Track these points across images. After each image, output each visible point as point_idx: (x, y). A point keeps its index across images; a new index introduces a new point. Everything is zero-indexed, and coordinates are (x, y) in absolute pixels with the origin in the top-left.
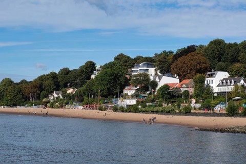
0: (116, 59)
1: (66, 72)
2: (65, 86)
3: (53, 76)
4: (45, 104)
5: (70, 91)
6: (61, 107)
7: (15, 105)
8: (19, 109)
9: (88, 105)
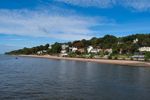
0: (55, 43)
1: (42, 46)
2: (43, 50)
3: (38, 47)
4: (37, 54)
5: (44, 51)
6: (42, 55)
7: (28, 54)
8: (29, 55)
9: (51, 55)
